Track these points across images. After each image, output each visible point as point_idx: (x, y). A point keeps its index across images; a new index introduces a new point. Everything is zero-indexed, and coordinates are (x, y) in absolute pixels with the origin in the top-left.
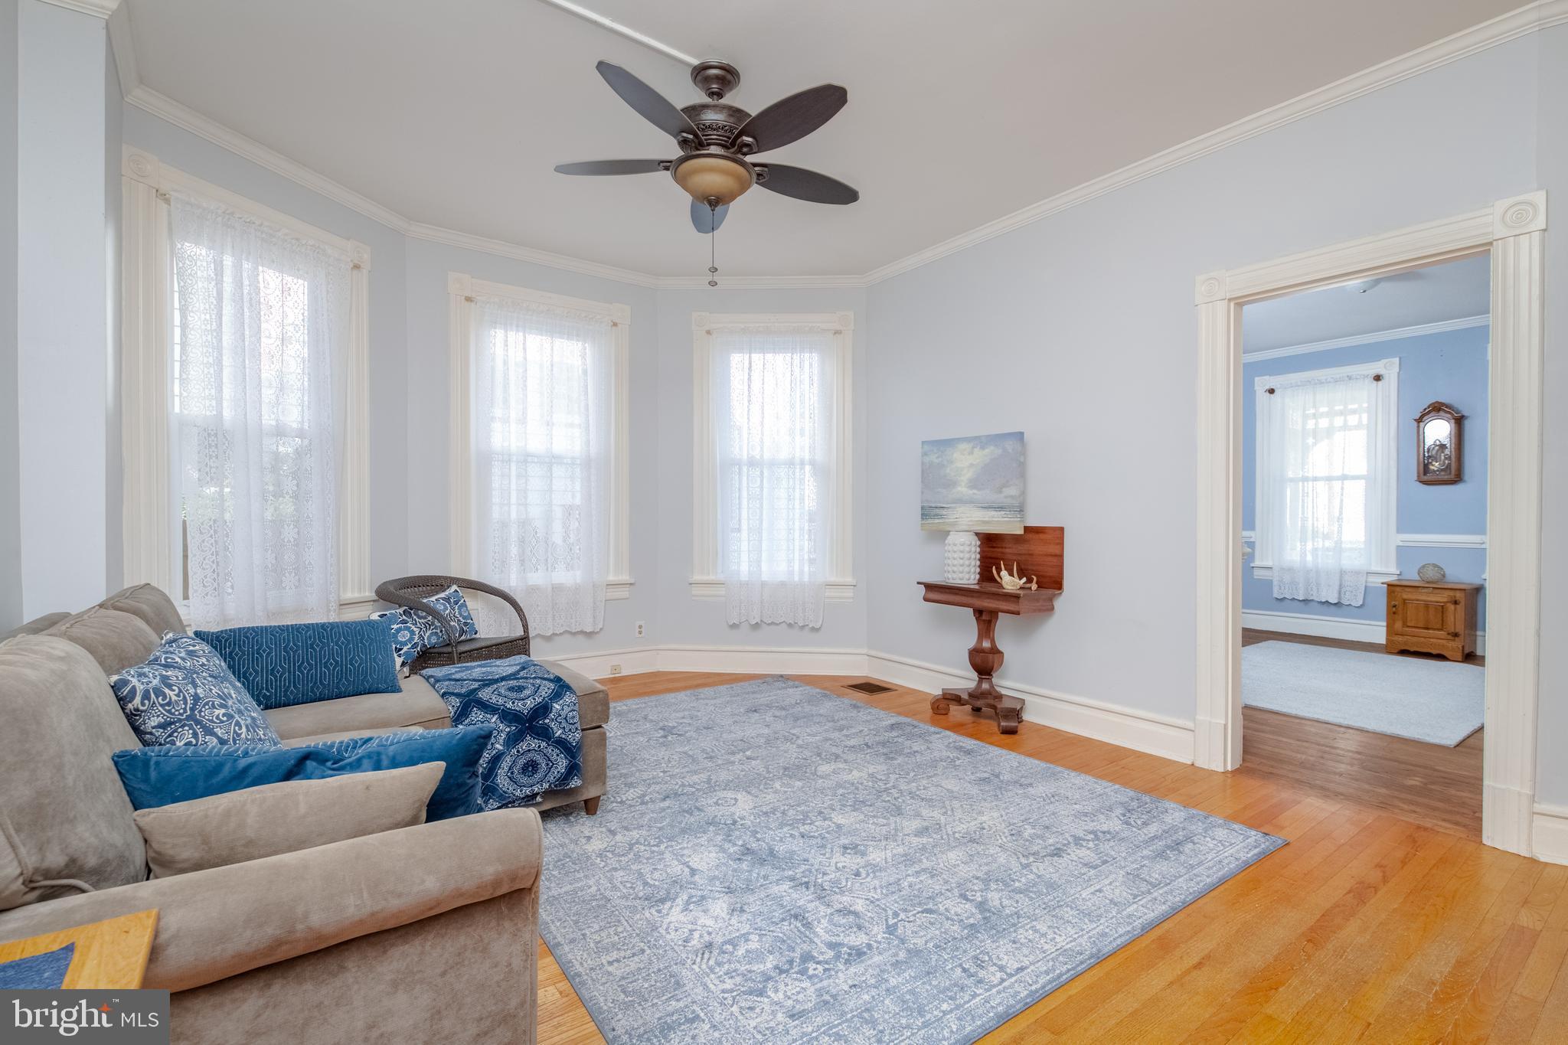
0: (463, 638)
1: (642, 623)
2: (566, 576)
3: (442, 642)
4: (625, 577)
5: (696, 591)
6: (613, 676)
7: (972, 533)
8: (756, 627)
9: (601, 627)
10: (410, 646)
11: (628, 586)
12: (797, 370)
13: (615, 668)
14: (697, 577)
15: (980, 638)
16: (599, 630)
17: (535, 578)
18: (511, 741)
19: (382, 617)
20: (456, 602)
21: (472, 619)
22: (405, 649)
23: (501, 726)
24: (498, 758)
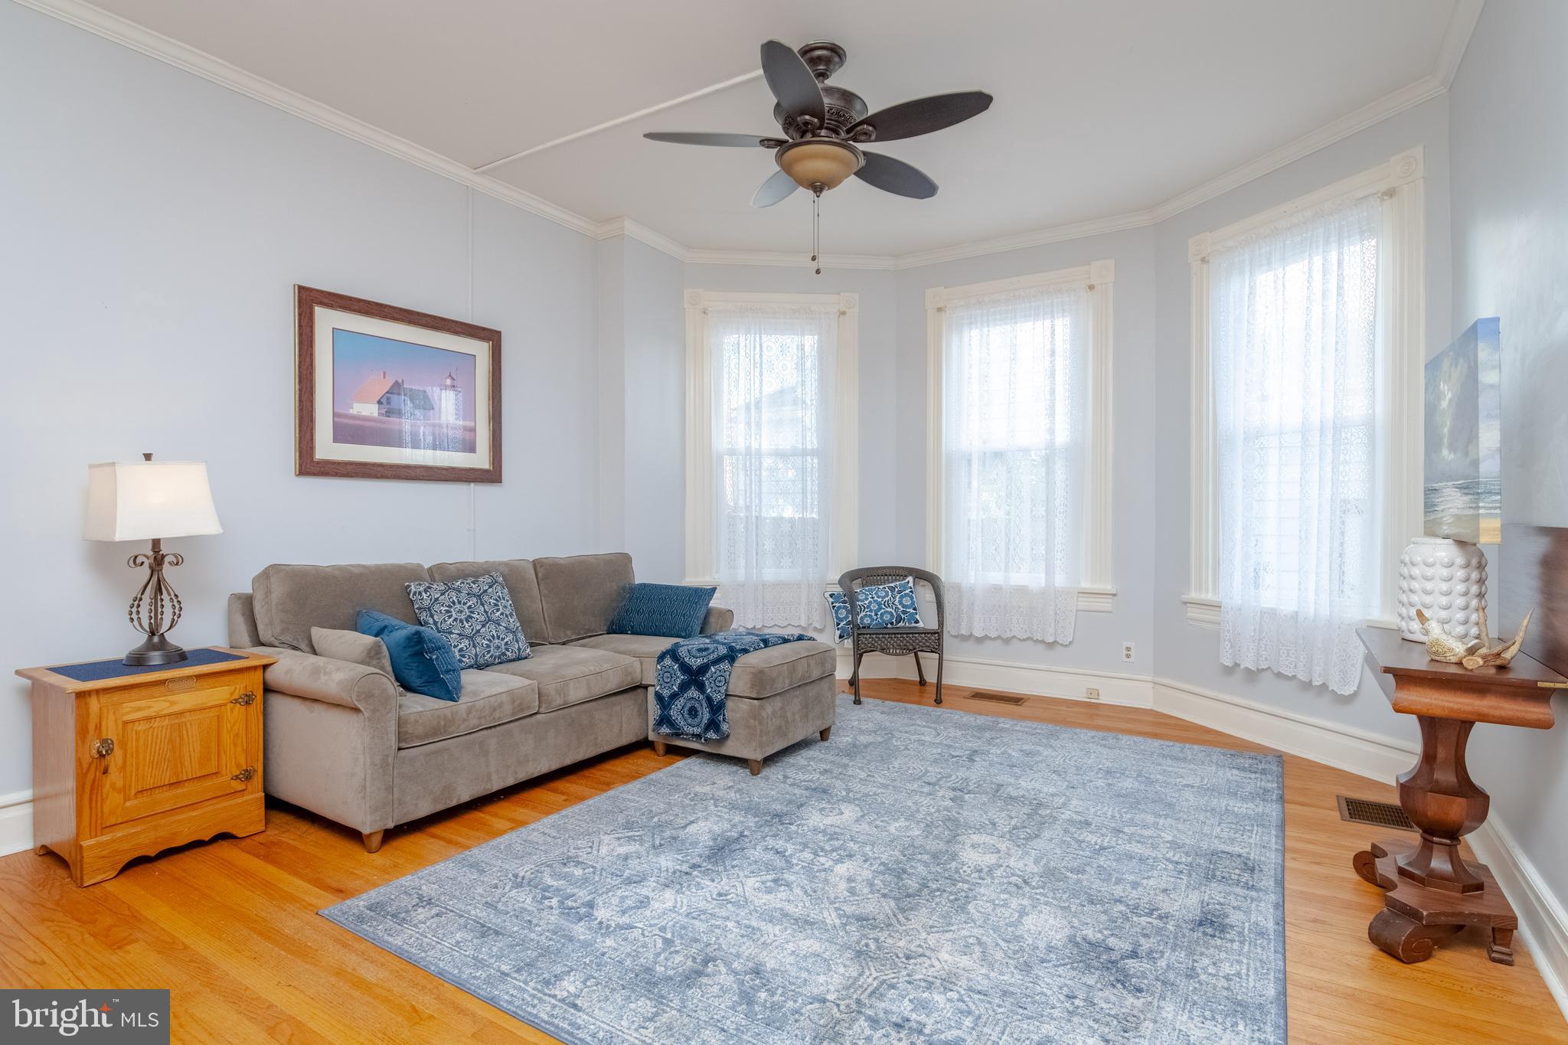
0: (901, 624)
1: (1129, 644)
2: (1029, 576)
3: (876, 624)
4: (1108, 587)
5: (1192, 613)
6: (1089, 700)
9: (1071, 640)
10: (845, 622)
11: (1110, 597)
13: (1091, 692)
14: (1193, 595)
16: (1068, 643)
17: (996, 577)
18: (684, 687)
19: (831, 596)
20: (899, 592)
21: (915, 609)
22: (842, 624)
23: (679, 674)
24: (674, 696)
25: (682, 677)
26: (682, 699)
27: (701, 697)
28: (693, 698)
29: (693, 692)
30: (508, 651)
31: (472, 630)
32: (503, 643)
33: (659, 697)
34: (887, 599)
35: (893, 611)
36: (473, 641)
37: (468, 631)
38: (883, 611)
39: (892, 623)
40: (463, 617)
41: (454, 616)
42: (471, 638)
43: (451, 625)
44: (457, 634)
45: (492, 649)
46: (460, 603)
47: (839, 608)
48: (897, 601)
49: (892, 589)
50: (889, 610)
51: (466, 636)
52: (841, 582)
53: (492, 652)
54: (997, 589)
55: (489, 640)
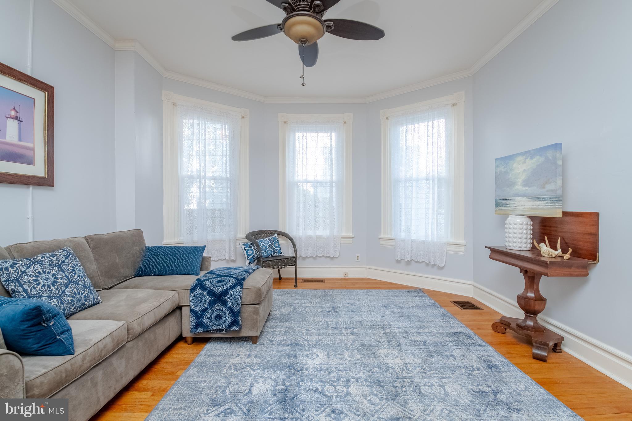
0: (275, 255)
1: (358, 255)
2: (324, 232)
3: (265, 256)
4: (351, 234)
5: (382, 242)
6: (345, 277)
7: (525, 216)
8: (408, 263)
10: (252, 256)
11: (352, 238)
12: (430, 129)
13: (346, 274)
14: (382, 236)
15: (526, 289)
16: (337, 256)
17: (310, 233)
18: (211, 304)
19: (244, 245)
20: (273, 241)
21: (280, 248)
22: (250, 257)
23: (207, 297)
24: (205, 310)
25: (210, 299)
26: (210, 311)
27: (224, 308)
28: (218, 310)
29: (218, 306)
30: (87, 301)
31: (59, 291)
32: (83, 297)
33: (193, 312)
34: (269, 244)
35: (272, 250)
36: (60, 299)
37: (55, 293)
38: (268, 250)
39: (271, 255)
40: (49, 283)
41: (42, 283)
42: (59, 297)
43: (39, 290)
44: (47, 296)
45: (75, 303)
46: (45, 272)
47: (248, 250)
48: (273, 245)
49: (270, 240)
50: (270, 249)
51: (55, 297)
52: (247, 237)
53: (75, 305)
54: (310, 237)
55: (73, 297)
